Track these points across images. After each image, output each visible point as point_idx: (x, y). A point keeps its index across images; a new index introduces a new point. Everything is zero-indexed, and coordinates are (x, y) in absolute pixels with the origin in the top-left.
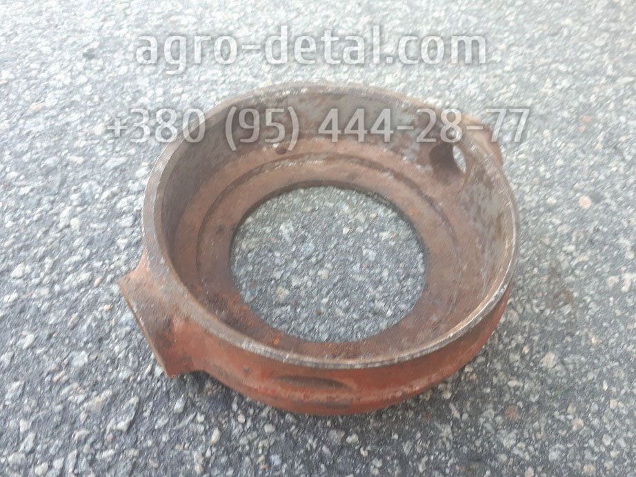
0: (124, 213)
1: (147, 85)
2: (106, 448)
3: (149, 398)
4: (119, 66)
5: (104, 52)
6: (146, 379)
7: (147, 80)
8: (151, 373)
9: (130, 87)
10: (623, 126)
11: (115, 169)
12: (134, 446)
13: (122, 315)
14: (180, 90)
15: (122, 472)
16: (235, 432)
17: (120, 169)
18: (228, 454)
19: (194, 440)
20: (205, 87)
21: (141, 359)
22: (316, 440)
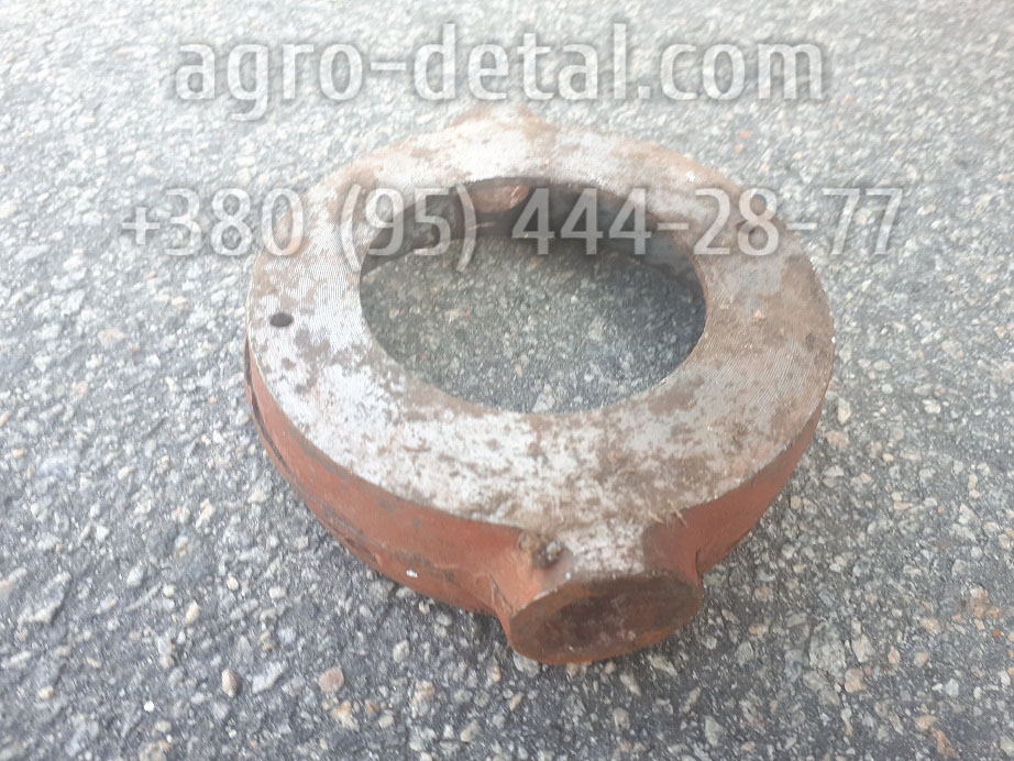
0: (46, 321)
1: (81, 144)
2: (18, 650)
3: (86, 573)
4: (37, 121)
5: (12, 105)
6: (82, 546)
7: (81, 137)
8: (90, 537)
9: (55, 148)
10: (798, 140)
11: (31, 262)
12: (63, 642)
13: (42, 462)
14: (134, 147)
15: (42, 680)
16: (224, 603)
17: (40, 262)
18: (213, 636)
19: (159, 621)
20: (172, 140)
21: (73, 520)
22: (350, 599)
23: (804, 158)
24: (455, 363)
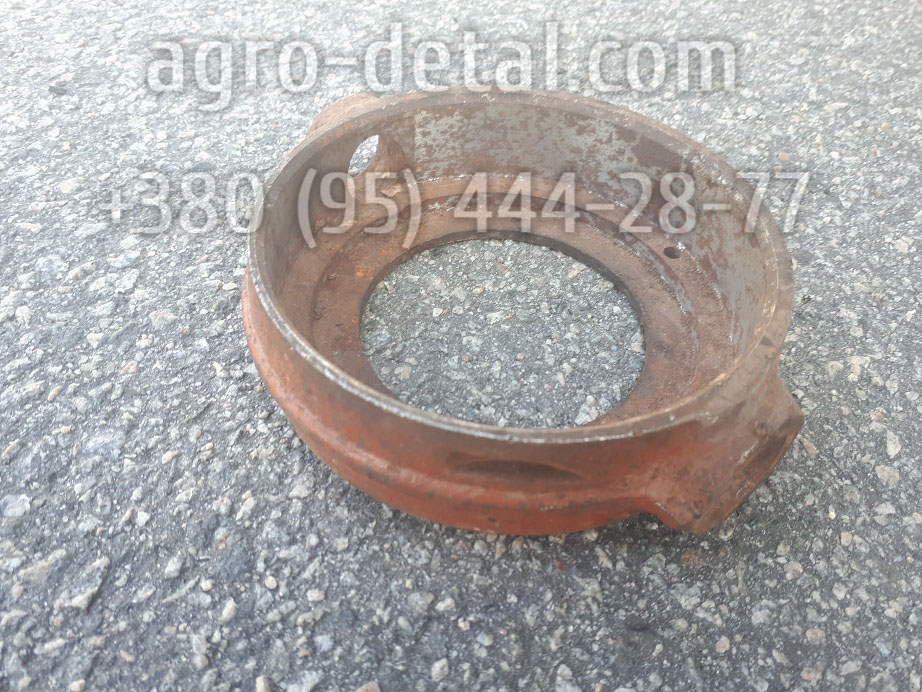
0: (100, 297)
1: (144, 127)
2: (52, 637)
3: (125, 559)
4: (103, 103)
5: (81, 86)
6: (123, 530)
7: (144, 120)
8: (131, 522)
9: (118, 130)
10: (837, 164)
11: (90, 238)
12: (97, 631)
13: (88, 439)
14: (192, 133)
15: (75, 671)
16: (261, 603)
17: (98, 239)
18: (248, 637)
19: (195, 616)
20: (229, 129)
21: (115, 502)
22: (389, 609)
23: (842, 183)
24: (496, 368)
